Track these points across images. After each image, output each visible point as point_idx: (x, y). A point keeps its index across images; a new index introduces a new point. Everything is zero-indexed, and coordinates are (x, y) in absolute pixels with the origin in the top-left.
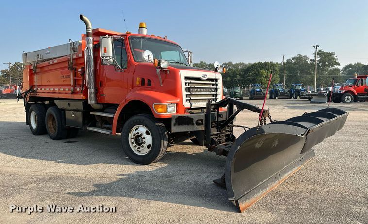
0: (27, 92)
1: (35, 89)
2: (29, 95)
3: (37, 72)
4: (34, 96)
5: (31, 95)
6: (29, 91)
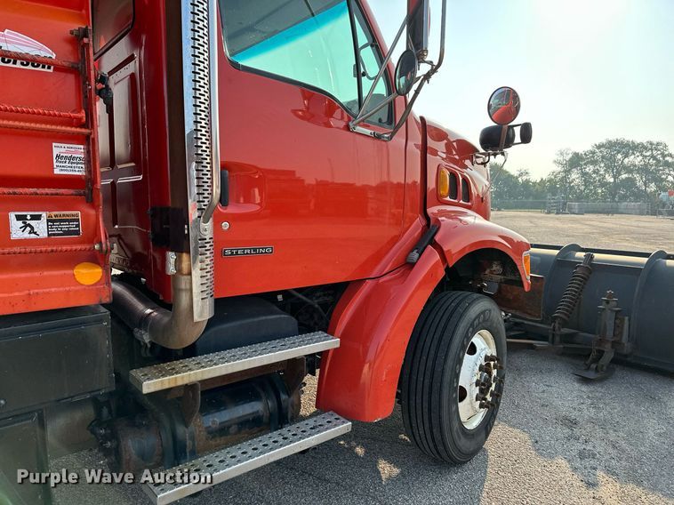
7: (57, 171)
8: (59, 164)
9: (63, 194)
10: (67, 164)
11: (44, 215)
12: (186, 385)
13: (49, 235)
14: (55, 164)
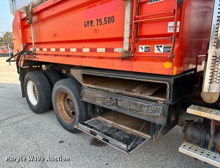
0: (20, 54)
1: (31, 49)
2: (23, 58)
3: (33, 21)
4: (30, 59)
5: (27, 59)
6: (22, 53)
7: (168, 32)
8: (169, 29)
9: (166, 39)
10: (172, 29)
11: (163, 46)
12: (206, 118)
13: (163, 52)
14: (168, 29)
